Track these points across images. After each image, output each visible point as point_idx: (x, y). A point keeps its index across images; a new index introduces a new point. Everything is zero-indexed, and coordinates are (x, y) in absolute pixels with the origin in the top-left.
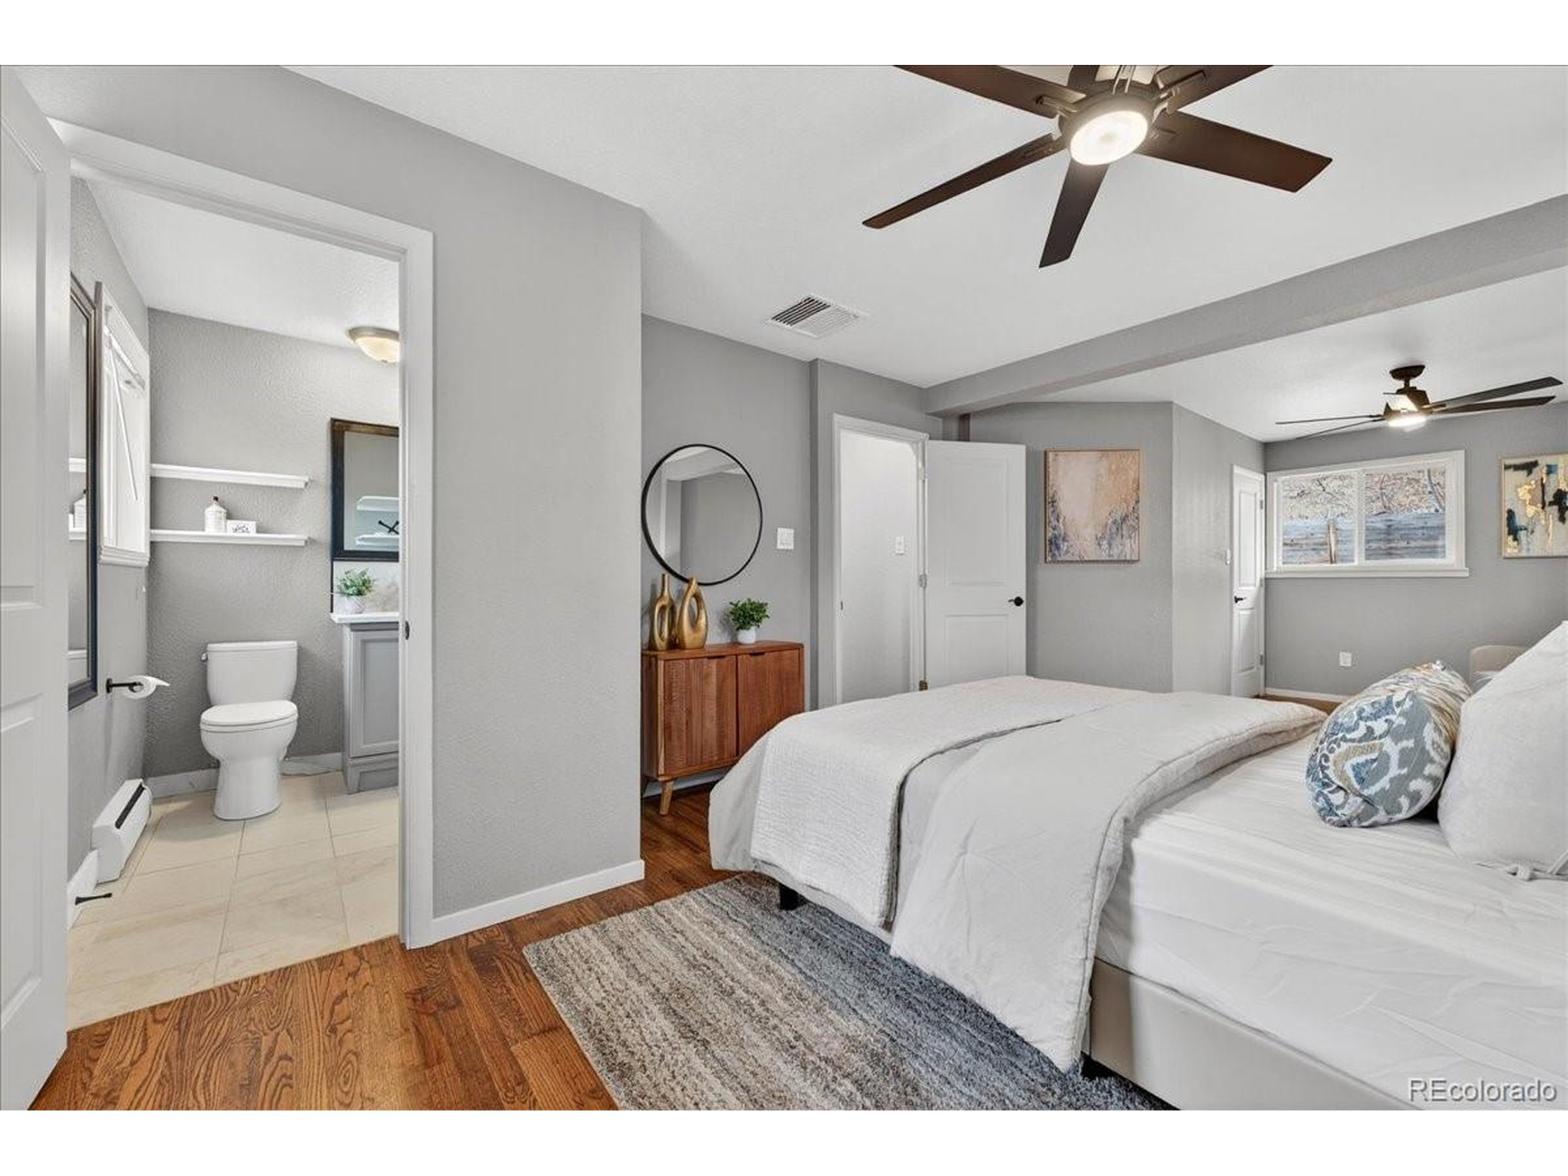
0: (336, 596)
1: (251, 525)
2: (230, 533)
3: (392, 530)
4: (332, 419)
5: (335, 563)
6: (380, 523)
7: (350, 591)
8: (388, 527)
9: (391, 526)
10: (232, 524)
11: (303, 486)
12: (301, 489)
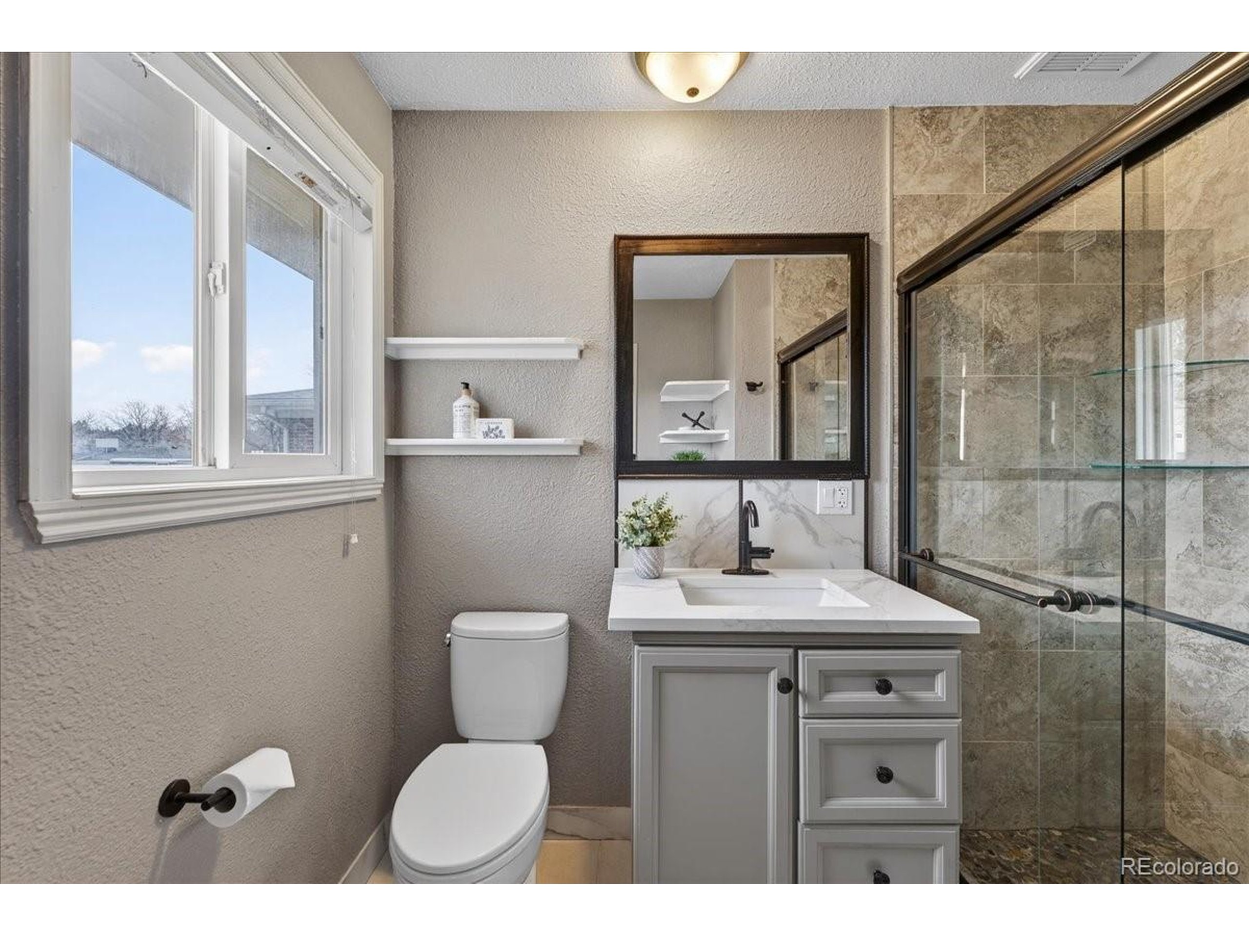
0: (621, 546)
1: (506, 425)
2: (480, 440)
3: (696, 423)
4: (615, 236)
5: (621, 483)
6: (685, 415)
7: (639, 541)
8: (692, 420)
9: (695, 418)
10: (483, 424)
11: (576, 356)
12: (575, 362)
